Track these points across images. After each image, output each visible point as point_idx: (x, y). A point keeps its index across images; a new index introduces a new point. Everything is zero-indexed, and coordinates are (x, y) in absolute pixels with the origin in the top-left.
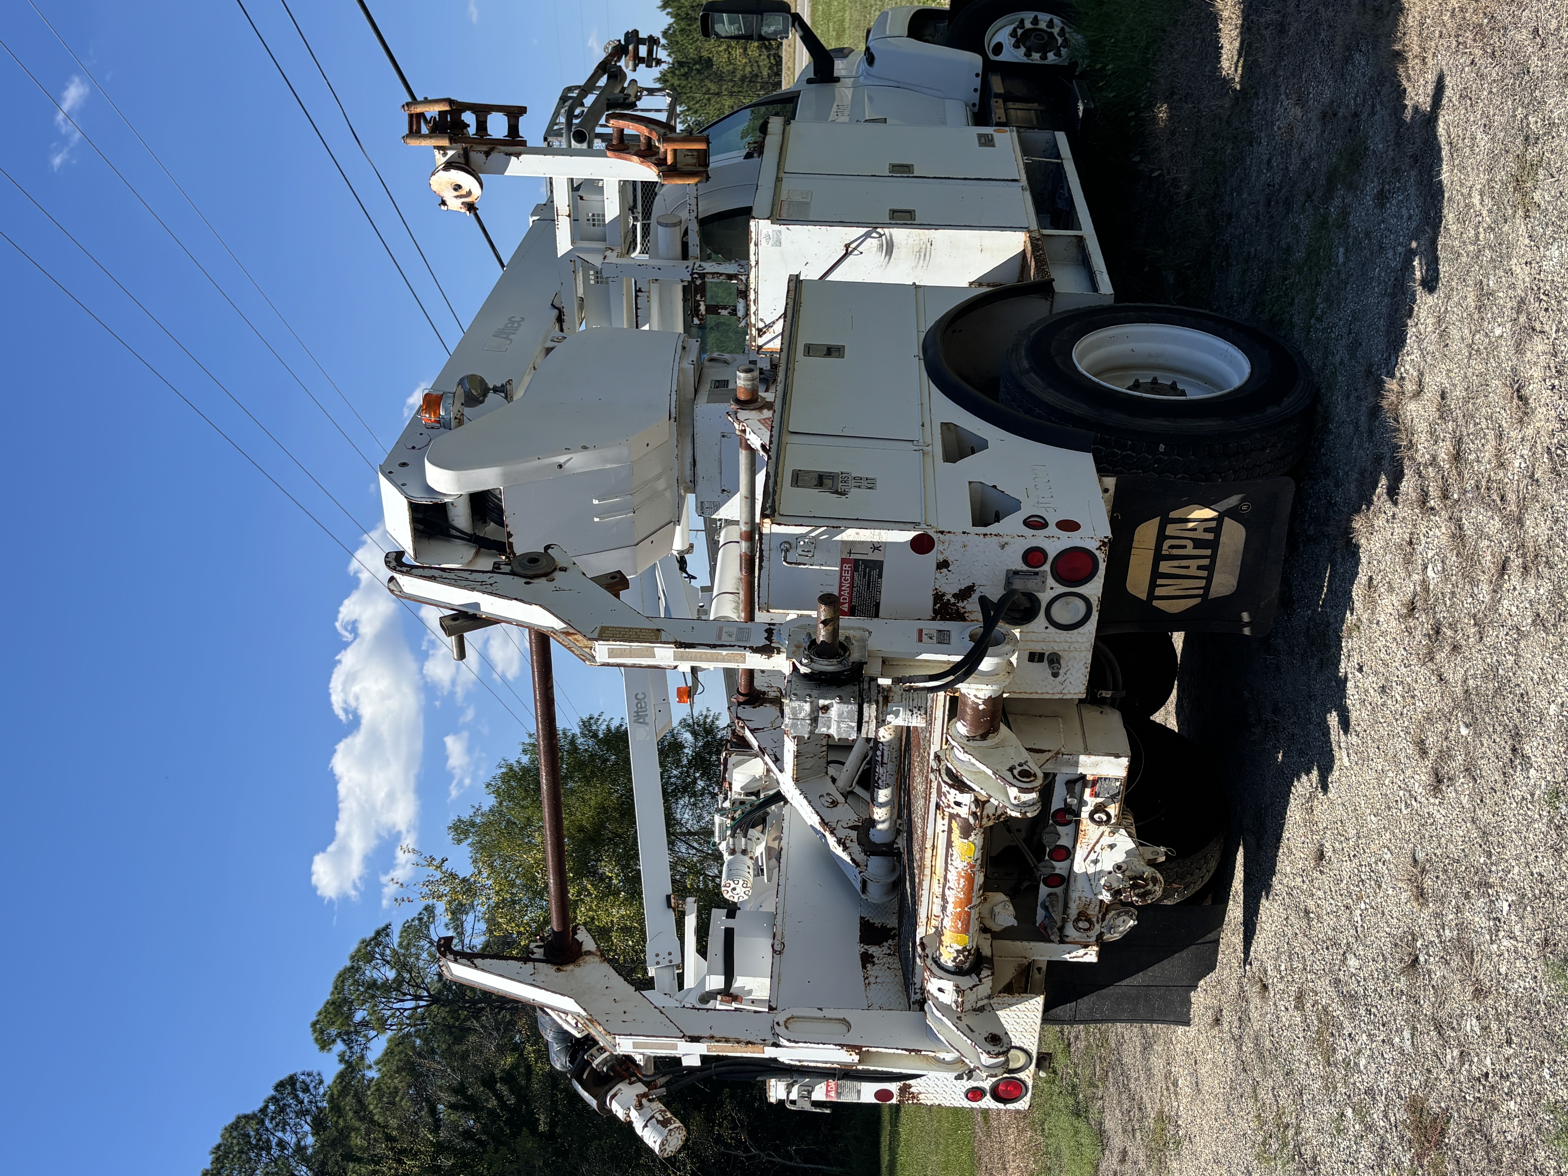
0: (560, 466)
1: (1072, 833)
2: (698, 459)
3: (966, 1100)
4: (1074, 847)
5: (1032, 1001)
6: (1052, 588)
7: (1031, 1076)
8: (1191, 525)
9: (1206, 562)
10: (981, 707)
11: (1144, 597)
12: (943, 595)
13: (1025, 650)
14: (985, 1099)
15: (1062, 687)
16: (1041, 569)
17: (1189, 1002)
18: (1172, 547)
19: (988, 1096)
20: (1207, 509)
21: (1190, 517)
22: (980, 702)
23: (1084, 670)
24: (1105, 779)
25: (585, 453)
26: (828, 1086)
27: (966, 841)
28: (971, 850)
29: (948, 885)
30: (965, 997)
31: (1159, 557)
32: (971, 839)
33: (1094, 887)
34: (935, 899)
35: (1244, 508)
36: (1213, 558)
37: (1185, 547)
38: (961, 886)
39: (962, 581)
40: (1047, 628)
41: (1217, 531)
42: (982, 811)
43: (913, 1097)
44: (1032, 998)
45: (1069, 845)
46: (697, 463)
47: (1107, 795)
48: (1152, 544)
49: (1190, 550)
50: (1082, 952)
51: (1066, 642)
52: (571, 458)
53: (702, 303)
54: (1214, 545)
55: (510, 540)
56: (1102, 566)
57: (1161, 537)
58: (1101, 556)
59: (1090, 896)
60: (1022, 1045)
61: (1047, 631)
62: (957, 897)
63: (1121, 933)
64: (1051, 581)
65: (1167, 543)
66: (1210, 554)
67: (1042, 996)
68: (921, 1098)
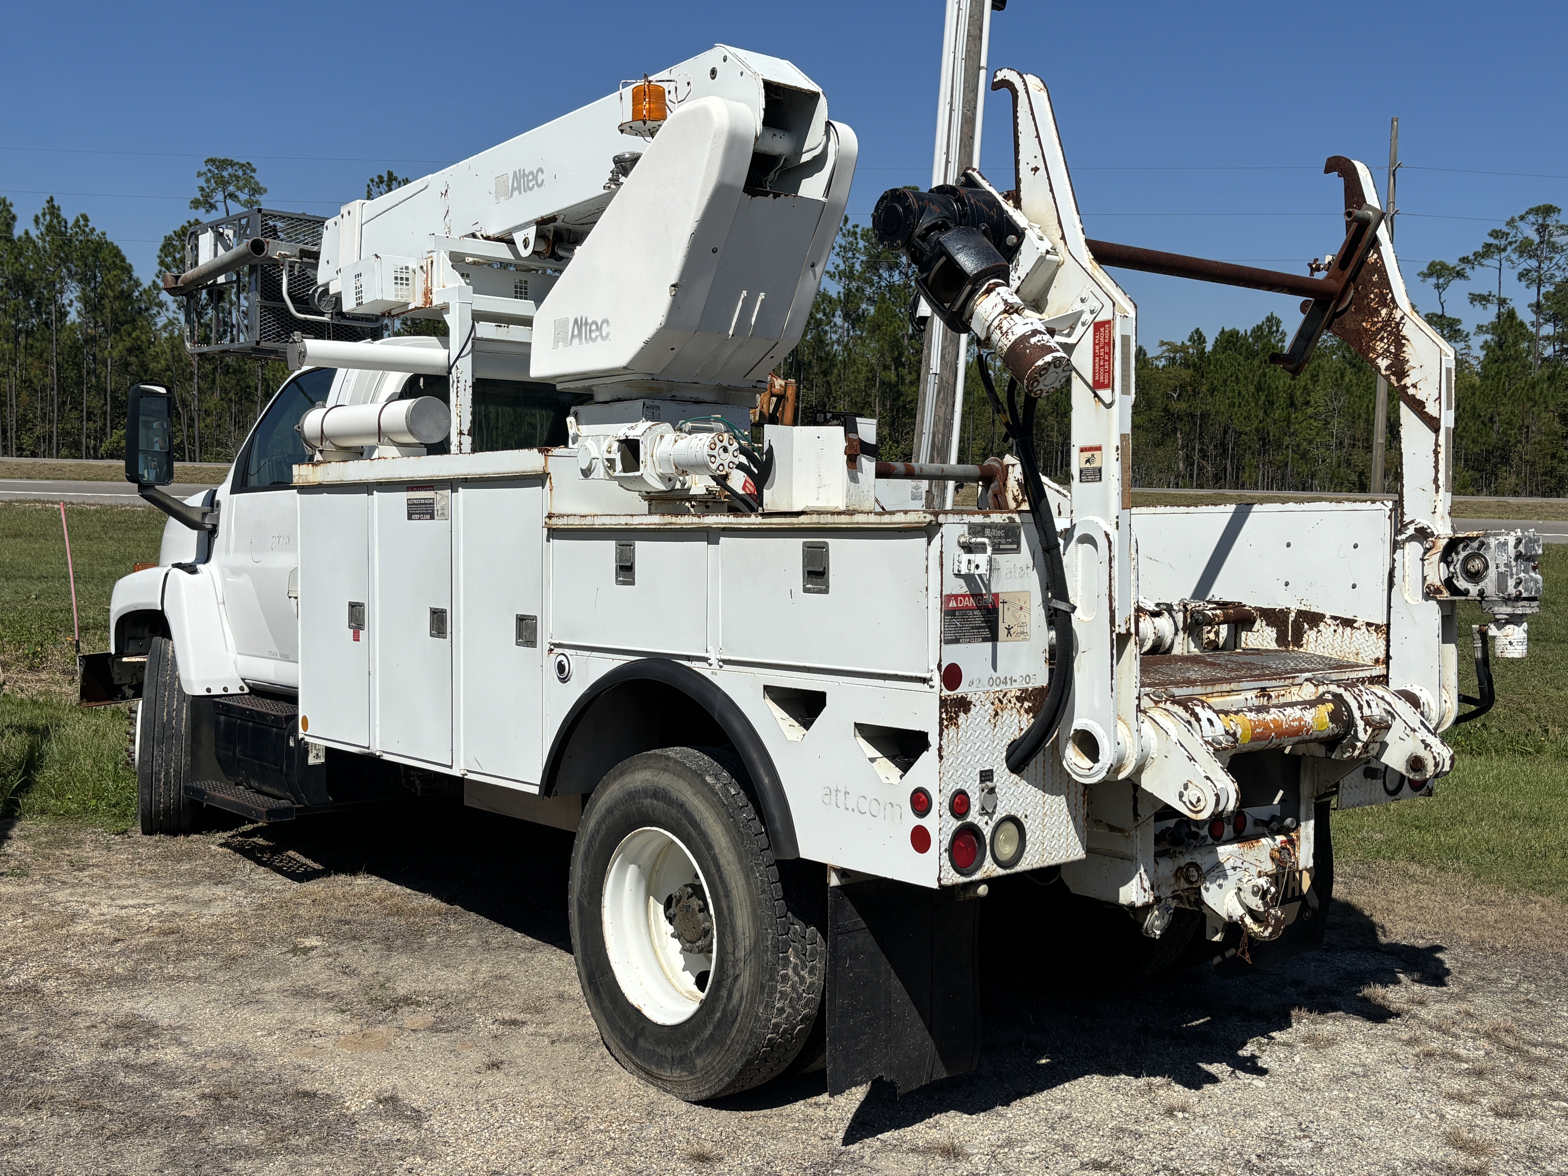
0: (813, 266)
7: (988, 873)
14: (951, 819)
19: (957, 823)
28: (1321, 726)
33: (1213, 874)
44: (1082, 842)
52: (815, 278)
59: (1205, 873)
60: (1027, 849)
68: (950, 730)
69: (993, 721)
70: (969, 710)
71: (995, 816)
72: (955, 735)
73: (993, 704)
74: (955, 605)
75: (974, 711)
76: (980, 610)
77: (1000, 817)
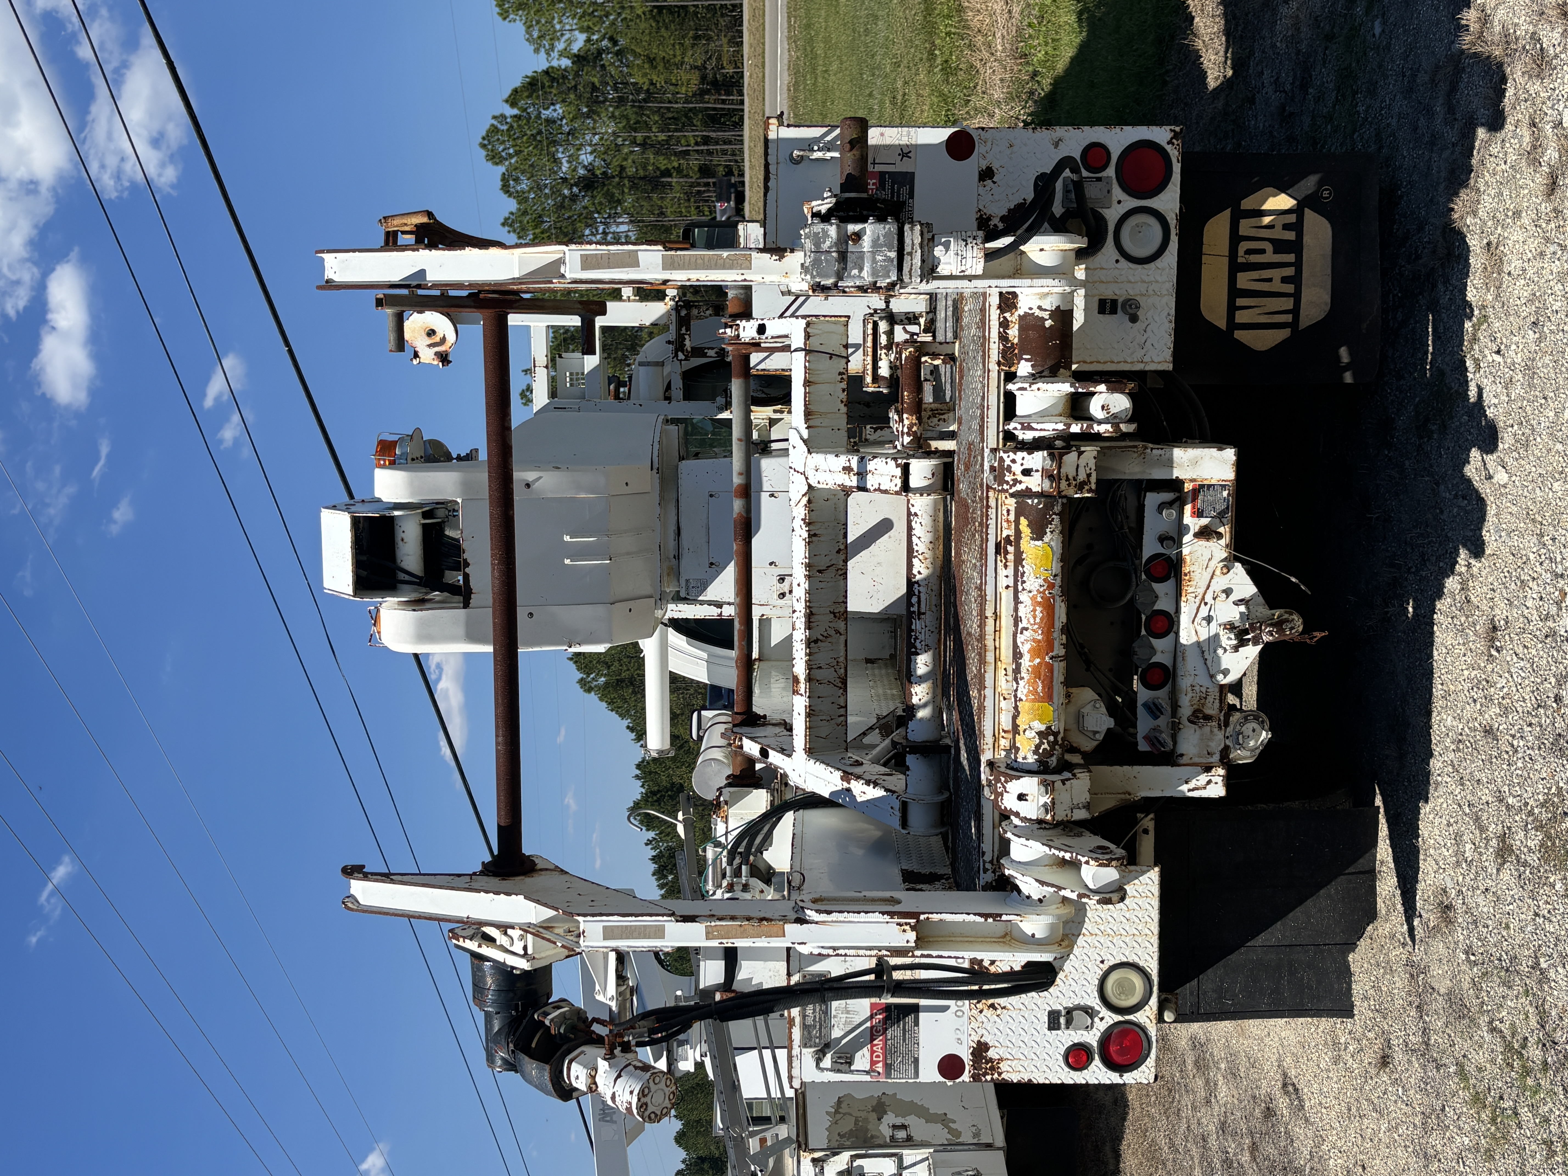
0: (528, 485)
1: (1172, 593)
2: (682, 525)
3: (1067, 1069)
4: (1178, 610)
5: (1144, 878)
6: (1119, 202)
7: (1152, 1017)
8: (1267, 220)
9: (1290, 271)
10: (1048, 323)
11: (1222, 324)
12: (989, 219)
13: (1093, 296)
14: (1092, 1067)
15: (1143, 352)
16: (1103, 174)
17: (1346, 973)
18: (1249, 252)
19: (1097, 1061)
20: (1283, 195)
21: (1264, 207)
22: (1046, 315)
23: (1167, 324)
24: (1209, 486)
25: (557, 473)
26: (872, 1052)
27: (1039, 543)
28: (1047, 558)
29: (1021, 626)
30: (1056, 793)
31: (1235, 268)
32: (1047, 538)
33: (1209, 663)
34: (1003, 704)
35: (1326, 194)
36: (1298, 265)
37: (1262, 251)
38: (1038, 620)
39: (1010, 197)
40: (1117, 261)
41: (1298, 227)
42: (1060, 467)
43: (992, 1069)
44: (1143, 873)
45: (1171, 610)
46: (682, 532)
47: (1213, 514)
48: (1225, 250)
49: (1270, 256)
50: (1203, 779)
51: (1143, 282)
52: (540, 478)
53: (687, 337)
54: (1296, 247)
55: (467, 570)
56: (1177, 168)
57: (1235, 238)
58: (1174, 153)
59: (1206, 682)
60: (1137, 960)
61: (1118, 265)
62: (1034, 640)
63: (1252, 751)
64: (1117, 192)
65: (1243, 246)
66: (1293, 260)
67: (1157, 869)
68: (1003, 1069)
69: (999, 1012)
70: (987, 1044)
71: (1097, 1008)
72: (1009, 1062)
73: (981, 1012)
74: (880, 1065)
75: (987, 1039)
76: (886, 1029)
77: (1098, 1001)
